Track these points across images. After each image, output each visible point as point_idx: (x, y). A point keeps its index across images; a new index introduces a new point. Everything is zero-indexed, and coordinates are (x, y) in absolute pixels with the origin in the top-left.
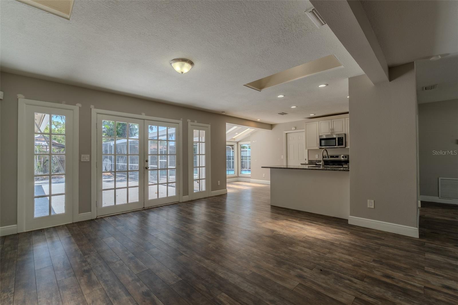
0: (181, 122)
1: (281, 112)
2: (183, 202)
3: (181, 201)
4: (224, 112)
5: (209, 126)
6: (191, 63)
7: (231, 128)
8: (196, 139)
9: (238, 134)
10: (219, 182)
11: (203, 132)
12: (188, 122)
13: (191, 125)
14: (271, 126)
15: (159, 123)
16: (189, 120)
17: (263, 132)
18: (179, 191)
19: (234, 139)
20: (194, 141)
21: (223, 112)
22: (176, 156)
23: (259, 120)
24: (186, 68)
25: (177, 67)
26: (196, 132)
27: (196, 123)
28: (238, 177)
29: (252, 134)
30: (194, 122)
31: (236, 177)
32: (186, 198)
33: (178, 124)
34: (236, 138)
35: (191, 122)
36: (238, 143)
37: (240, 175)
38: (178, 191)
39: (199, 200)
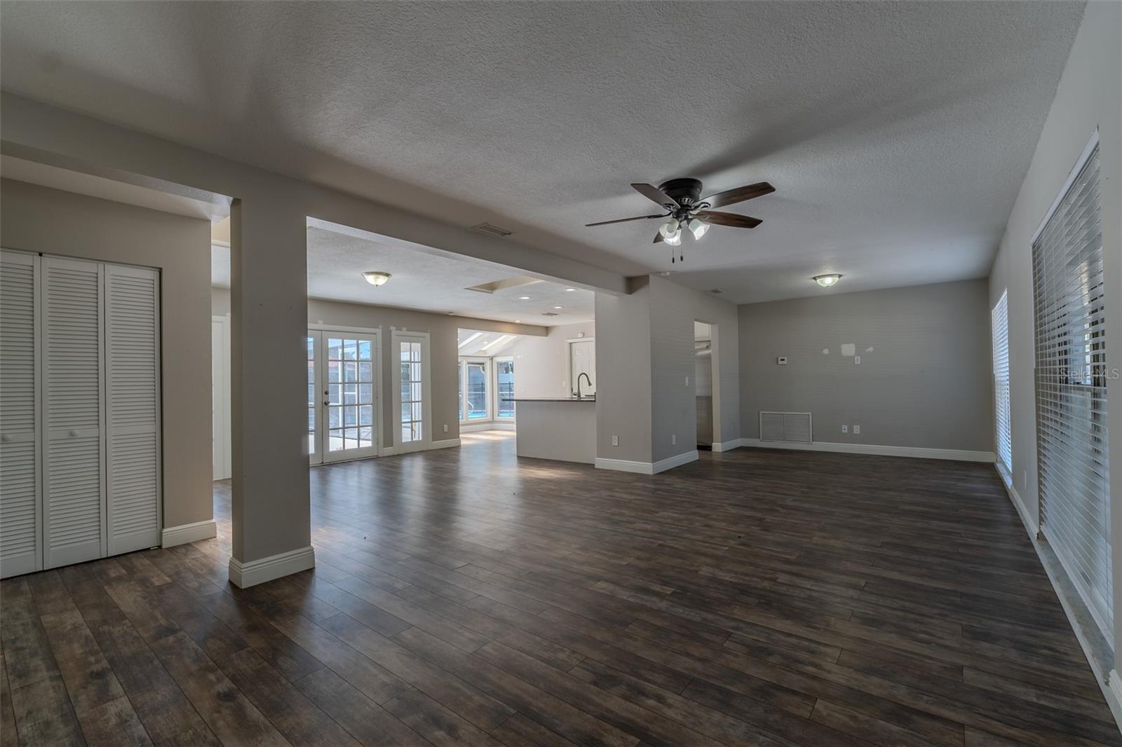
0: (379, 331)
1: (546, 313)
2: (383, 457)
3: (381, 455)
4: (452, 313)
5: (428, 335)
6: (387, 275)
7: (471, 335)
8: (405, 356)
9: (487, 344)
10: (445, 426)
11: (417, 346)
12: (391, 331)
13: (397, 335)
14: (547, 330)
15: (343, 335)
16: (393, 328)
17: (533, 342)
18: (378, 439)
19: (485, 351)
20: (402, 359)
21: (450, 313)
22: (371, 385)
23: (518, 322)
24: (382, 280)
25: (371, 279)
26: (404, 345)
27: (404, 331)
28: (493, 421)
29: (515, 342)
30: (401, 330)
31: (490, 422)
32: (389, 451)
33: (375, 334)
34: (488, 350)
35: (397, 330)
36: (492, 358)
37: (496, 418)
38: (375, 439)
39: (411, 454)
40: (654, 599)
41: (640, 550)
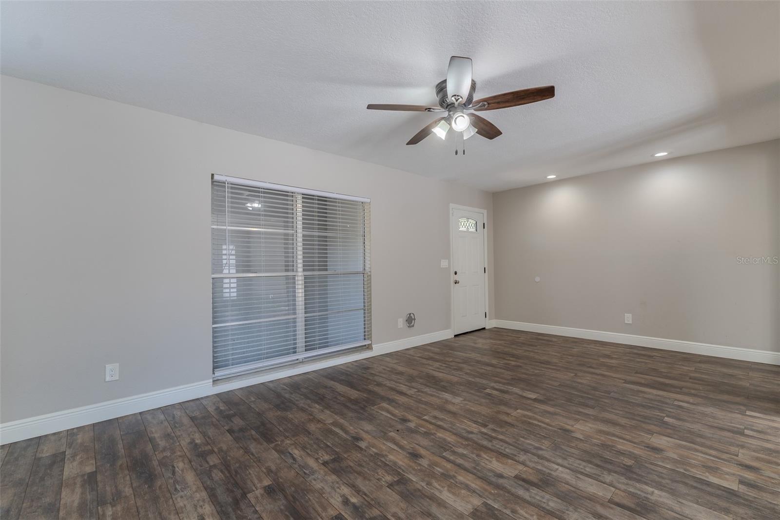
40: (497, 387)
41: (506, 423)
